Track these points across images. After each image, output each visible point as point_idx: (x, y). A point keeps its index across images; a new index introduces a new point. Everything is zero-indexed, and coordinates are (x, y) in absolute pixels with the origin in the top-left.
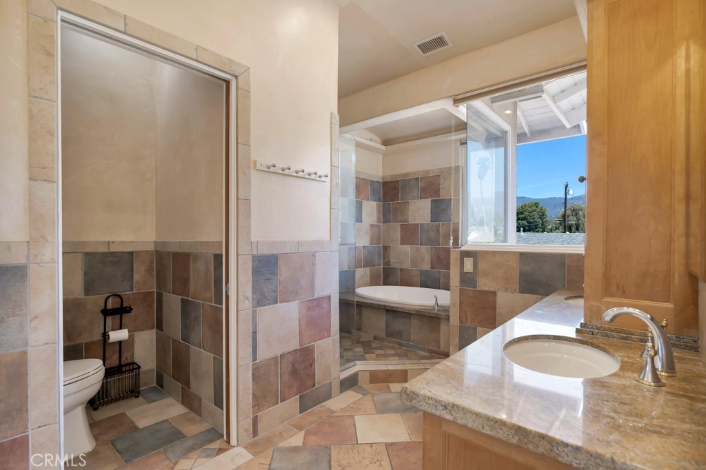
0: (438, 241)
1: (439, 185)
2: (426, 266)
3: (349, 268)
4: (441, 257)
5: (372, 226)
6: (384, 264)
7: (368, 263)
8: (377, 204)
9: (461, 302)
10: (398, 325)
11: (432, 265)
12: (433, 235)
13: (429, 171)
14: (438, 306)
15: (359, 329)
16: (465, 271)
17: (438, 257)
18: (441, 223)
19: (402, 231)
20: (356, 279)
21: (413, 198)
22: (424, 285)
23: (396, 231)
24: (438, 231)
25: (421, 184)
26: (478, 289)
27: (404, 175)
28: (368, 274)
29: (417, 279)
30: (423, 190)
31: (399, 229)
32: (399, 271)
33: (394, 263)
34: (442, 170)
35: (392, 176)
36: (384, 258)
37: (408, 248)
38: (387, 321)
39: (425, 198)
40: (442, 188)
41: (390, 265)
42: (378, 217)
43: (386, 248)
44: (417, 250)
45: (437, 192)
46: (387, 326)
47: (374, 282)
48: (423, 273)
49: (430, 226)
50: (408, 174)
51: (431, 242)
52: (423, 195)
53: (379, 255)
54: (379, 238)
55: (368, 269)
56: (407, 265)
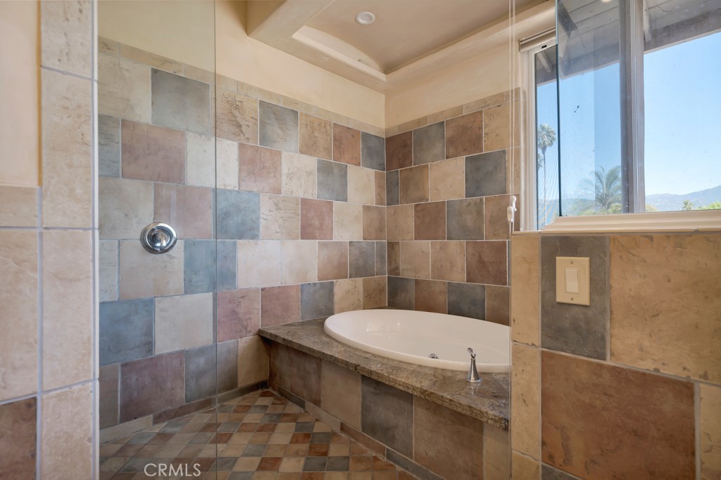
0: (480, 230)
1: (480, 128)
2: (459, 277)
3: (320, 279)
4: (486, 259)
5: (367, 209)
6: (390, 272)
7: (359, 270)
8: (376, 173)
9: (546, 397)
10: (385, 412)
11: (468, 273)
12: (469, 220)
13: (461, 108)
14: (477, 376)
15: (317, 403)
16: (561, 297)
17: (481, 261)
18: (484, 197)
19: (417, 217)
20: (337, 298)
21: (436, 158)
22: (455, 310)
23: (407, 216)
24: (479, 213)
25: (448, 133)
26: (609, 362)
27: (419, 121)
28: (361, 288)
29: (443, 299)
30: (451, 142)
31: (412, 212)
32: (413, 284)
33: (406, 272)
34: (485, 102)
35: (400, 126)
36: (390, 263)
37: (426, 245)
38: (364, 398)
39: (456, 156)
40: (486, 134)
41: (398, 274)
42: (379, 195)
43: (392, 246)
44: (443, 248)
45: (476, 142)
46: (365, 409)
47: (372, 301)
48: (452, 288)
49: (465, 204)
50: (425, 118)
51: (466, 233)
52: (452, 150)
53: (382, 257)
54: (380, 230)
55: (360, 280)
56: (426, 274)
